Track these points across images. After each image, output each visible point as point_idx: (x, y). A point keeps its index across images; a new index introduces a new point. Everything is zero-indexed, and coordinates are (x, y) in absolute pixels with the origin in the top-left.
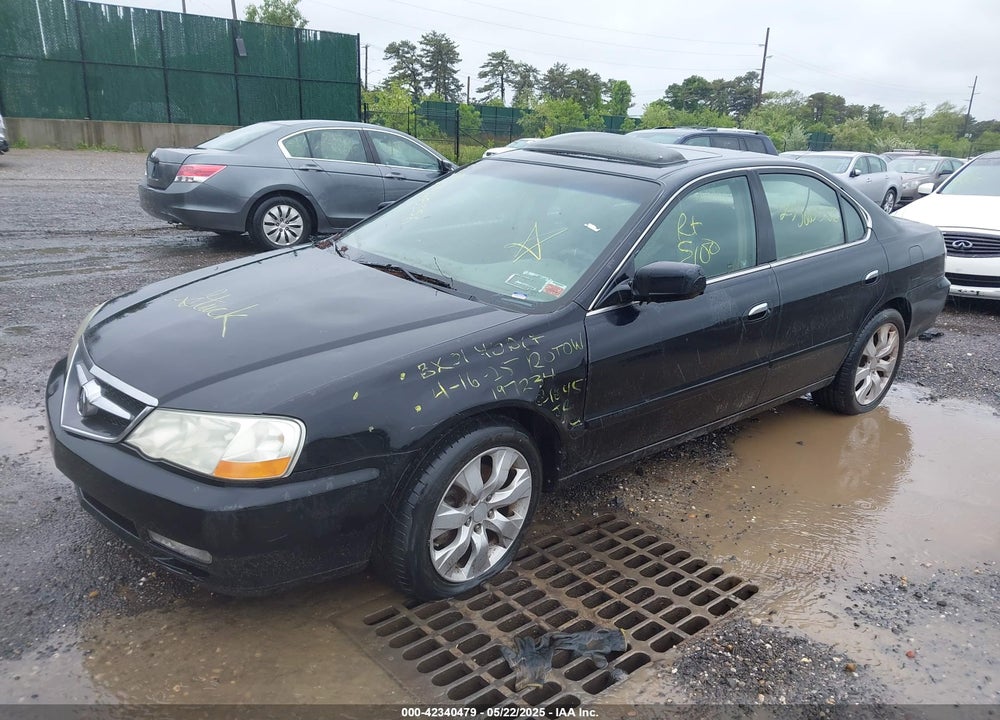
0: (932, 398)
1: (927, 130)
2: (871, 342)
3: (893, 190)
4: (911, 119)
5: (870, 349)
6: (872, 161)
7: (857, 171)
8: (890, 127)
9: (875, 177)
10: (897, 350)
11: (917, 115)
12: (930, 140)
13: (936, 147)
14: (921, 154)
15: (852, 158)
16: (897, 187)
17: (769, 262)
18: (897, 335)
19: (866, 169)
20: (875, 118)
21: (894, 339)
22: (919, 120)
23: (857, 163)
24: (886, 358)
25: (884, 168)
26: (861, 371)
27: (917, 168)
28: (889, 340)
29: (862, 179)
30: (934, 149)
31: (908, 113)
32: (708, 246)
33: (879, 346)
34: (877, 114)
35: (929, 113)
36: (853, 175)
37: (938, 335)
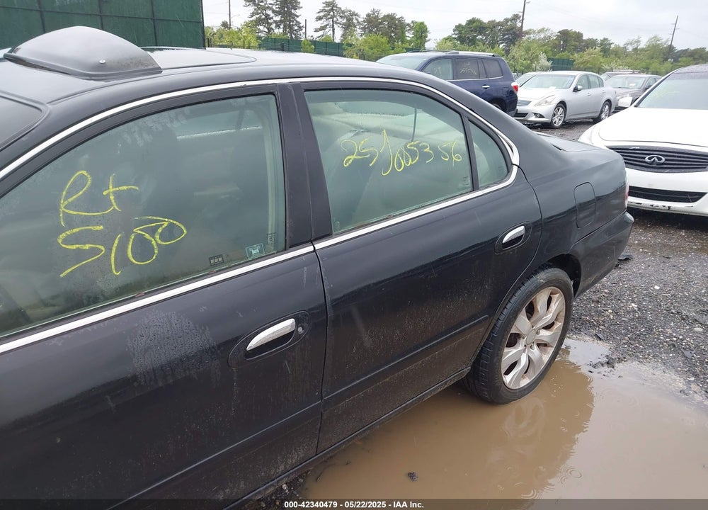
0: (609, 363)
1: (641, 57)
2: (523, 317)
3: (609, 102)
4: (630, 48)
5: (522, 324)
6: (591, 79)
7: (579, 87)
8: (615, 55)
9: (594, 92)
10: (563, 314)
11: (635, 46)
12: (644, 64)
13: (648, 69)
14: (634, 73)
15: (575, 77)
16: (612, 99)
17: (311, 242)
18: (562, 298)
19: (587, 86)
20: (605, 48)
21: (558, 303)
22: (635, 50)
23: (580, 81)
24: (548, 327)
25: (601, 84)
26: (509, 354)
27: (629, 84)
28: (550, 307)
29: (583, 94)
30: (646, 70)
31: (628, 44)
32: (153, 232)
33: (534, 319)
34: (606, 45)
35: (642, 45)
36: (576, 90)
37: (627, 259)
